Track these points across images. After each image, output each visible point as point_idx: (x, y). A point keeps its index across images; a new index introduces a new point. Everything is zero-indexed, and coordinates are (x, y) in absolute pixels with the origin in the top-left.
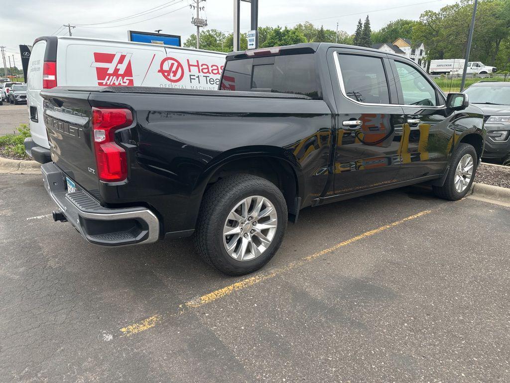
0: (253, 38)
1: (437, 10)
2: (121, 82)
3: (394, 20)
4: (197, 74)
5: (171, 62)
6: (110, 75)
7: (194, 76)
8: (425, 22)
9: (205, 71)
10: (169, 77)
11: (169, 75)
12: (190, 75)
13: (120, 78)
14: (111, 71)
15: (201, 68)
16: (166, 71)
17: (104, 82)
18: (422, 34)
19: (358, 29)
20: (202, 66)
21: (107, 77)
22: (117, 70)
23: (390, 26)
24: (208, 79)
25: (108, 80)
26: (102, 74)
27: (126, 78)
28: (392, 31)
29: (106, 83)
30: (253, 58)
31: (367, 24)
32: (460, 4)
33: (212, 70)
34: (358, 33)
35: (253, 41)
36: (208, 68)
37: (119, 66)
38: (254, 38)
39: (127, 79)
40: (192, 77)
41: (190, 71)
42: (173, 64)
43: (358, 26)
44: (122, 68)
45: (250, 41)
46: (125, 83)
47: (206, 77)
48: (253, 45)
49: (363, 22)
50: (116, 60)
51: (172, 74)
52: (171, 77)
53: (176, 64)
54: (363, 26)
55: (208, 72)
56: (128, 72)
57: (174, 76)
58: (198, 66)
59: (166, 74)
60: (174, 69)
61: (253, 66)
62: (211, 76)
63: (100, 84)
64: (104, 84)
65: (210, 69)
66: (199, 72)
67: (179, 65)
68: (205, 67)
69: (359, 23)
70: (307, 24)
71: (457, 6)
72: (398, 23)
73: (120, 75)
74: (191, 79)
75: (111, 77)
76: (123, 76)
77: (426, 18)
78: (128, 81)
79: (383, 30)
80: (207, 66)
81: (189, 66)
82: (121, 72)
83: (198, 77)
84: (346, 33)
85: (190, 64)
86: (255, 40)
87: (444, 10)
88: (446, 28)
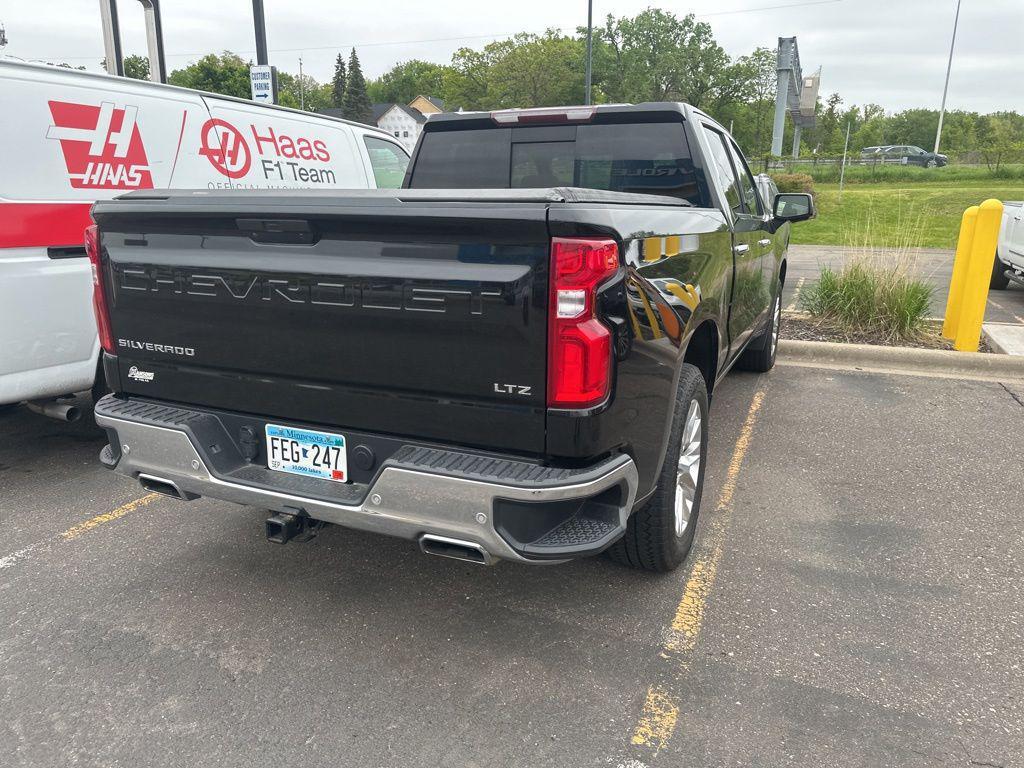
0: (265, 81)
1: (479, 49)
2: (125, 178)
3: (404, 61)
4: (275, 159)
5: (221, 129)
6: (96, 160)
7: (271, 162)
8: (462, 68)
9: (289, 151)
10: (223, 166)
11: (222, 160)
12: (263, 162)
13: (121, 167)
14: (96, 150)
15: (280, 145)
16: (215, 152)
17: (85, 178)
18: (459, 91)
19: (338, 74)
20: (281, 138)
21: (91, 166)
22: (110, 148)
23: (397, 71)
24: (297, 168)
25: (94, 172)
26: (76, 156)
27: (134, 168)
28: (404, 81)
29: (91, 181)
30: (512, 127)
31: (355, 65)
32: (515, 41)
33: (301, 149)
34: (339, 80)
35: (266, 87)
36: (292, 146)
37: (115, 138)
38: (270, 82)
39: (136, 171)
40: (267, 165)
41: (261, 152)
42: (226, 135)
43: (337, 67)
44: (122, 143)
45: (259, 87)
46: (134, 179)
47: (293, 164)
48: (266, 96)
49: (347, 60)
50: (104, 120)
51: (228, 159)
52: (227, 164)
53: (232, 136)
54: (346, 67)
55: (294, 154)
56: (137, 154)
57: (233, 162)
58: (273, 140)
59: (216, 158)
60: (230, 146)
61: (512, 144)
62: (302, 163)
63: (77, 184)
64: (85, 182)
65: (297, 148)
66: (279, 155)
67: (239, 138)
68: (288, 143)
69: (339, 61)
70: (229, 57)
71: (509, 43)
72: (410, 66)
73: (120, 160)
74: (266, 169)
75: (100, 166)
76: (127, 162)
77: (462, 60)
78: (139, 176)
79: (386, 77)
80: (291, 141)
81: (258, 139)
82: (121, 152)
83: (278, 165)
84: (312, 80)
85: (259, 135)
86: (270, 86)
87: (490, 48)
88: (499, 80)
